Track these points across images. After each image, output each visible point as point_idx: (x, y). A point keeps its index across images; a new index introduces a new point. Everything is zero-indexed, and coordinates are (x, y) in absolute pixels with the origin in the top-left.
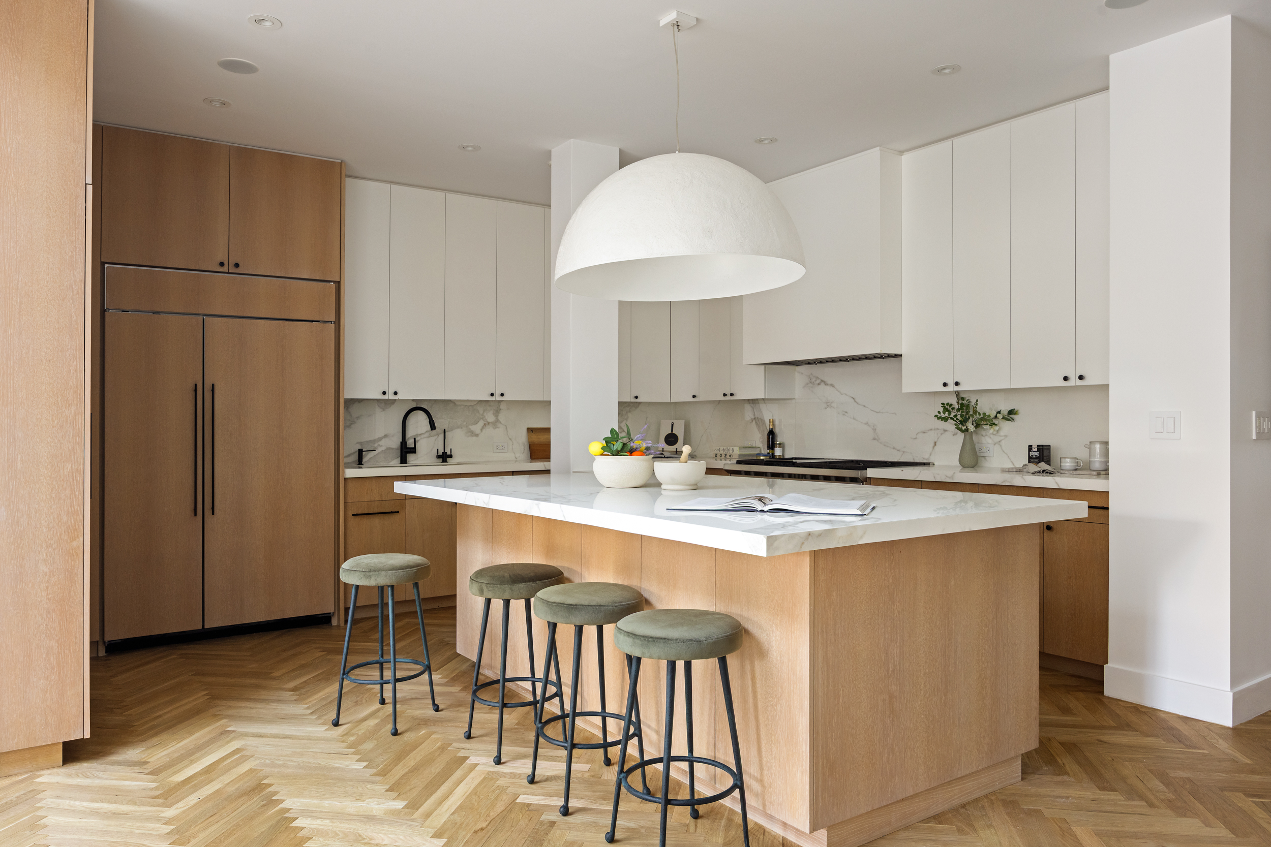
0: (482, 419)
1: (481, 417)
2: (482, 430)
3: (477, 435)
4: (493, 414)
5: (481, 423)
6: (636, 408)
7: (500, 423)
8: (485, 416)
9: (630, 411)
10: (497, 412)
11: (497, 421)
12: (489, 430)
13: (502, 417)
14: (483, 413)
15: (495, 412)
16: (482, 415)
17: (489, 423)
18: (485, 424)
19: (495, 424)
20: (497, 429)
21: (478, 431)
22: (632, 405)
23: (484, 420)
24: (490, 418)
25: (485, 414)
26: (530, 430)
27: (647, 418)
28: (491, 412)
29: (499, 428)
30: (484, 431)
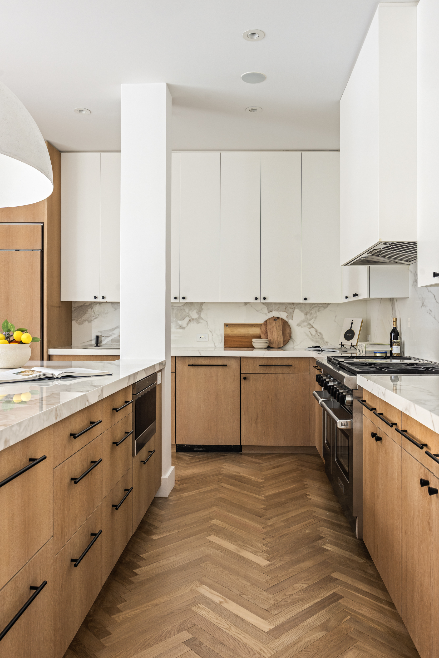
0: (188, 316)
1: (187, 315)
2: (187, 324)
3: (183, 328)
4: (197, 312)
5: (187, 319)
6: (325, 308)
7: (202, 319)
8: (190, 314)
9: (319, 311)
10: (200, 311)
11: (200, 318)
12: (193, 325)
13: (202, 315)
14: (189, 312)
15: (198, 311)
16: (188, 313)
17: (193, 319)
18: (190, 320)
19: (198, 320)
20: (200, 324)
21: (184, 325)
22: (321, 305)
23: (189, 317)
24: (194, 315)
25: (190, 313)
26: (226, 325)
27: (336, 316)
28: (195, 311)
29: (201, 323)
30: (189, 325)
